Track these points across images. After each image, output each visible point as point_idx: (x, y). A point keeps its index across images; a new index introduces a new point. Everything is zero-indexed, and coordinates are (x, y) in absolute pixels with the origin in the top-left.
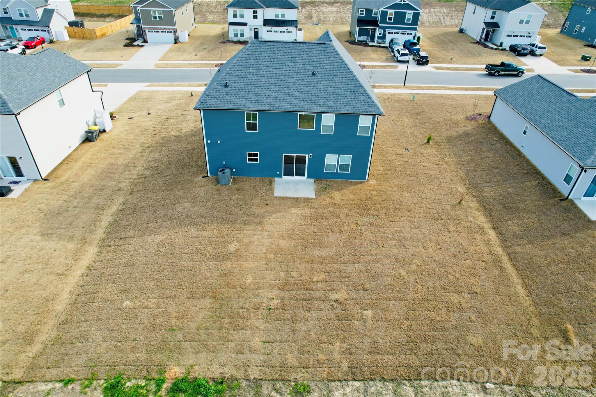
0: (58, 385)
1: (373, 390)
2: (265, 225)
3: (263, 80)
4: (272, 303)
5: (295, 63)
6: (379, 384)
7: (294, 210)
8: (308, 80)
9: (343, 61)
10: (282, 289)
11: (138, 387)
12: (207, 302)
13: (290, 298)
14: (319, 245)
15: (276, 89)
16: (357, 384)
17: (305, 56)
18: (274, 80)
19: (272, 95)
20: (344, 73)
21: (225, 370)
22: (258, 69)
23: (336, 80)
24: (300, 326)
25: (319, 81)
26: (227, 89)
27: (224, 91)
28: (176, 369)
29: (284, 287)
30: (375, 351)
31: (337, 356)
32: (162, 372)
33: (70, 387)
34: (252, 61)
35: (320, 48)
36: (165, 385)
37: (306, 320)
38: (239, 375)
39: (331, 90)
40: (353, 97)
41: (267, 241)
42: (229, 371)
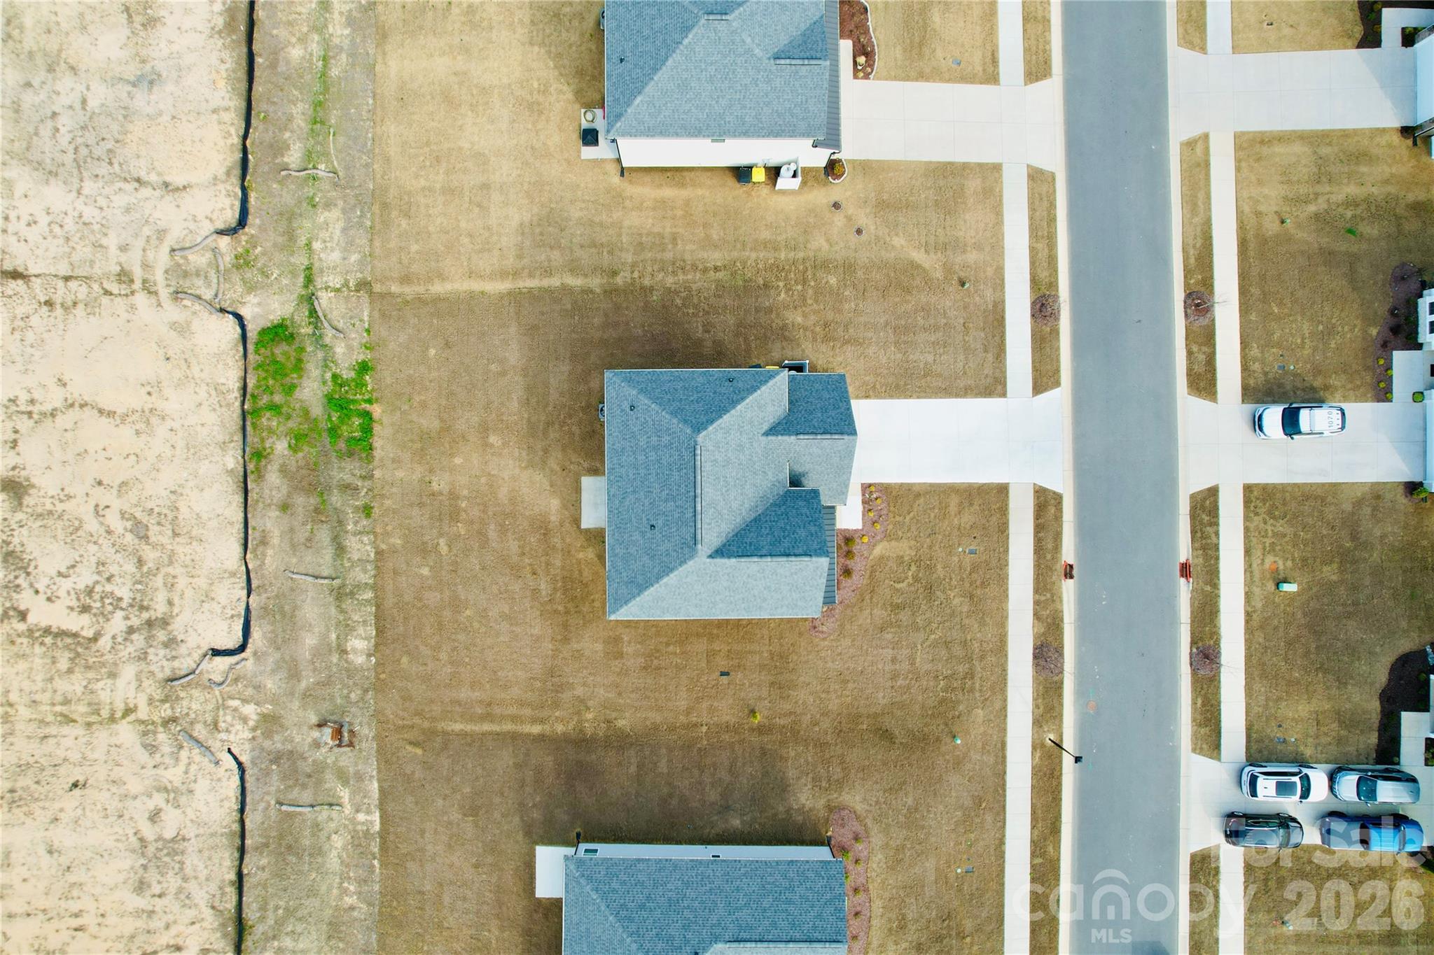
0: (366, 326)
1: (369, 567)
2: (530, 471)
3: (641, 458)
4: (434, 484)
5: (666, 501)
6: (372, 573)
7: (555, 503)
8: (644, 519)
9: (672, 570)
10: (451, 493)
11: (366, 386)
12: (436, 424)
13: (441, 501)
14: (503, 530)
15: (631, 475)
16: (372, 555)
17: (677, 515)
18: (642, 472)
19: (623, 471)
20: (656, 570)
21: (379, 451)
22: (656, 448)
23: (646, 559)
24: (416, 511)
25: (643, 533)
26: (628, 410)
27: (626, 406)
28: (379, 411)
29: (454, 496)
30: (396, 572)
31: (392, 540)
32: (377, 400)
33: (365, 334)
34: (665, 439)
35: (689, 537)
36: (368, 405)
37: (422, 515)
38: (376, 463)
39: (633, 550)
40: (626, 579)
41: (506, 475)
42: (378, 453)
